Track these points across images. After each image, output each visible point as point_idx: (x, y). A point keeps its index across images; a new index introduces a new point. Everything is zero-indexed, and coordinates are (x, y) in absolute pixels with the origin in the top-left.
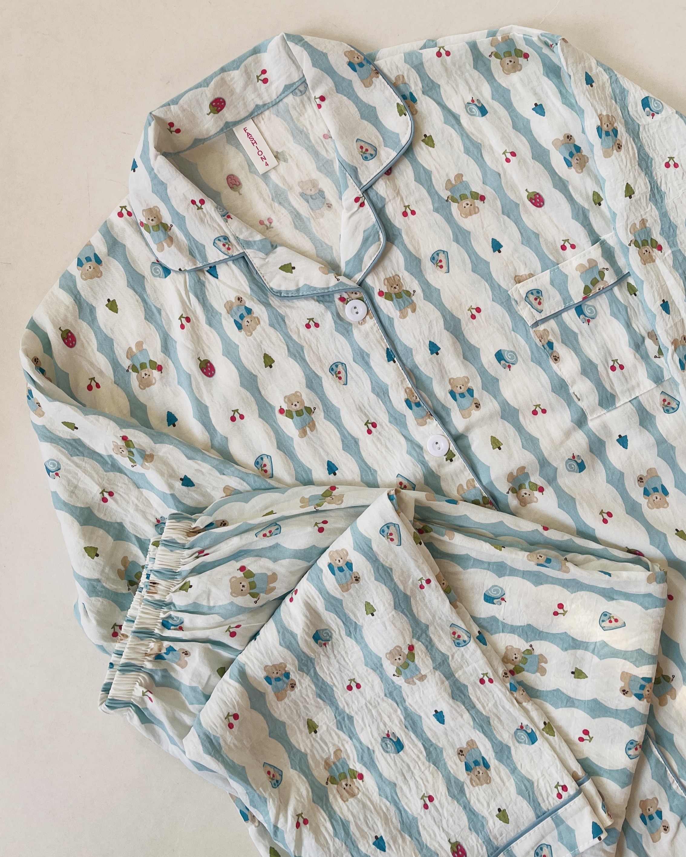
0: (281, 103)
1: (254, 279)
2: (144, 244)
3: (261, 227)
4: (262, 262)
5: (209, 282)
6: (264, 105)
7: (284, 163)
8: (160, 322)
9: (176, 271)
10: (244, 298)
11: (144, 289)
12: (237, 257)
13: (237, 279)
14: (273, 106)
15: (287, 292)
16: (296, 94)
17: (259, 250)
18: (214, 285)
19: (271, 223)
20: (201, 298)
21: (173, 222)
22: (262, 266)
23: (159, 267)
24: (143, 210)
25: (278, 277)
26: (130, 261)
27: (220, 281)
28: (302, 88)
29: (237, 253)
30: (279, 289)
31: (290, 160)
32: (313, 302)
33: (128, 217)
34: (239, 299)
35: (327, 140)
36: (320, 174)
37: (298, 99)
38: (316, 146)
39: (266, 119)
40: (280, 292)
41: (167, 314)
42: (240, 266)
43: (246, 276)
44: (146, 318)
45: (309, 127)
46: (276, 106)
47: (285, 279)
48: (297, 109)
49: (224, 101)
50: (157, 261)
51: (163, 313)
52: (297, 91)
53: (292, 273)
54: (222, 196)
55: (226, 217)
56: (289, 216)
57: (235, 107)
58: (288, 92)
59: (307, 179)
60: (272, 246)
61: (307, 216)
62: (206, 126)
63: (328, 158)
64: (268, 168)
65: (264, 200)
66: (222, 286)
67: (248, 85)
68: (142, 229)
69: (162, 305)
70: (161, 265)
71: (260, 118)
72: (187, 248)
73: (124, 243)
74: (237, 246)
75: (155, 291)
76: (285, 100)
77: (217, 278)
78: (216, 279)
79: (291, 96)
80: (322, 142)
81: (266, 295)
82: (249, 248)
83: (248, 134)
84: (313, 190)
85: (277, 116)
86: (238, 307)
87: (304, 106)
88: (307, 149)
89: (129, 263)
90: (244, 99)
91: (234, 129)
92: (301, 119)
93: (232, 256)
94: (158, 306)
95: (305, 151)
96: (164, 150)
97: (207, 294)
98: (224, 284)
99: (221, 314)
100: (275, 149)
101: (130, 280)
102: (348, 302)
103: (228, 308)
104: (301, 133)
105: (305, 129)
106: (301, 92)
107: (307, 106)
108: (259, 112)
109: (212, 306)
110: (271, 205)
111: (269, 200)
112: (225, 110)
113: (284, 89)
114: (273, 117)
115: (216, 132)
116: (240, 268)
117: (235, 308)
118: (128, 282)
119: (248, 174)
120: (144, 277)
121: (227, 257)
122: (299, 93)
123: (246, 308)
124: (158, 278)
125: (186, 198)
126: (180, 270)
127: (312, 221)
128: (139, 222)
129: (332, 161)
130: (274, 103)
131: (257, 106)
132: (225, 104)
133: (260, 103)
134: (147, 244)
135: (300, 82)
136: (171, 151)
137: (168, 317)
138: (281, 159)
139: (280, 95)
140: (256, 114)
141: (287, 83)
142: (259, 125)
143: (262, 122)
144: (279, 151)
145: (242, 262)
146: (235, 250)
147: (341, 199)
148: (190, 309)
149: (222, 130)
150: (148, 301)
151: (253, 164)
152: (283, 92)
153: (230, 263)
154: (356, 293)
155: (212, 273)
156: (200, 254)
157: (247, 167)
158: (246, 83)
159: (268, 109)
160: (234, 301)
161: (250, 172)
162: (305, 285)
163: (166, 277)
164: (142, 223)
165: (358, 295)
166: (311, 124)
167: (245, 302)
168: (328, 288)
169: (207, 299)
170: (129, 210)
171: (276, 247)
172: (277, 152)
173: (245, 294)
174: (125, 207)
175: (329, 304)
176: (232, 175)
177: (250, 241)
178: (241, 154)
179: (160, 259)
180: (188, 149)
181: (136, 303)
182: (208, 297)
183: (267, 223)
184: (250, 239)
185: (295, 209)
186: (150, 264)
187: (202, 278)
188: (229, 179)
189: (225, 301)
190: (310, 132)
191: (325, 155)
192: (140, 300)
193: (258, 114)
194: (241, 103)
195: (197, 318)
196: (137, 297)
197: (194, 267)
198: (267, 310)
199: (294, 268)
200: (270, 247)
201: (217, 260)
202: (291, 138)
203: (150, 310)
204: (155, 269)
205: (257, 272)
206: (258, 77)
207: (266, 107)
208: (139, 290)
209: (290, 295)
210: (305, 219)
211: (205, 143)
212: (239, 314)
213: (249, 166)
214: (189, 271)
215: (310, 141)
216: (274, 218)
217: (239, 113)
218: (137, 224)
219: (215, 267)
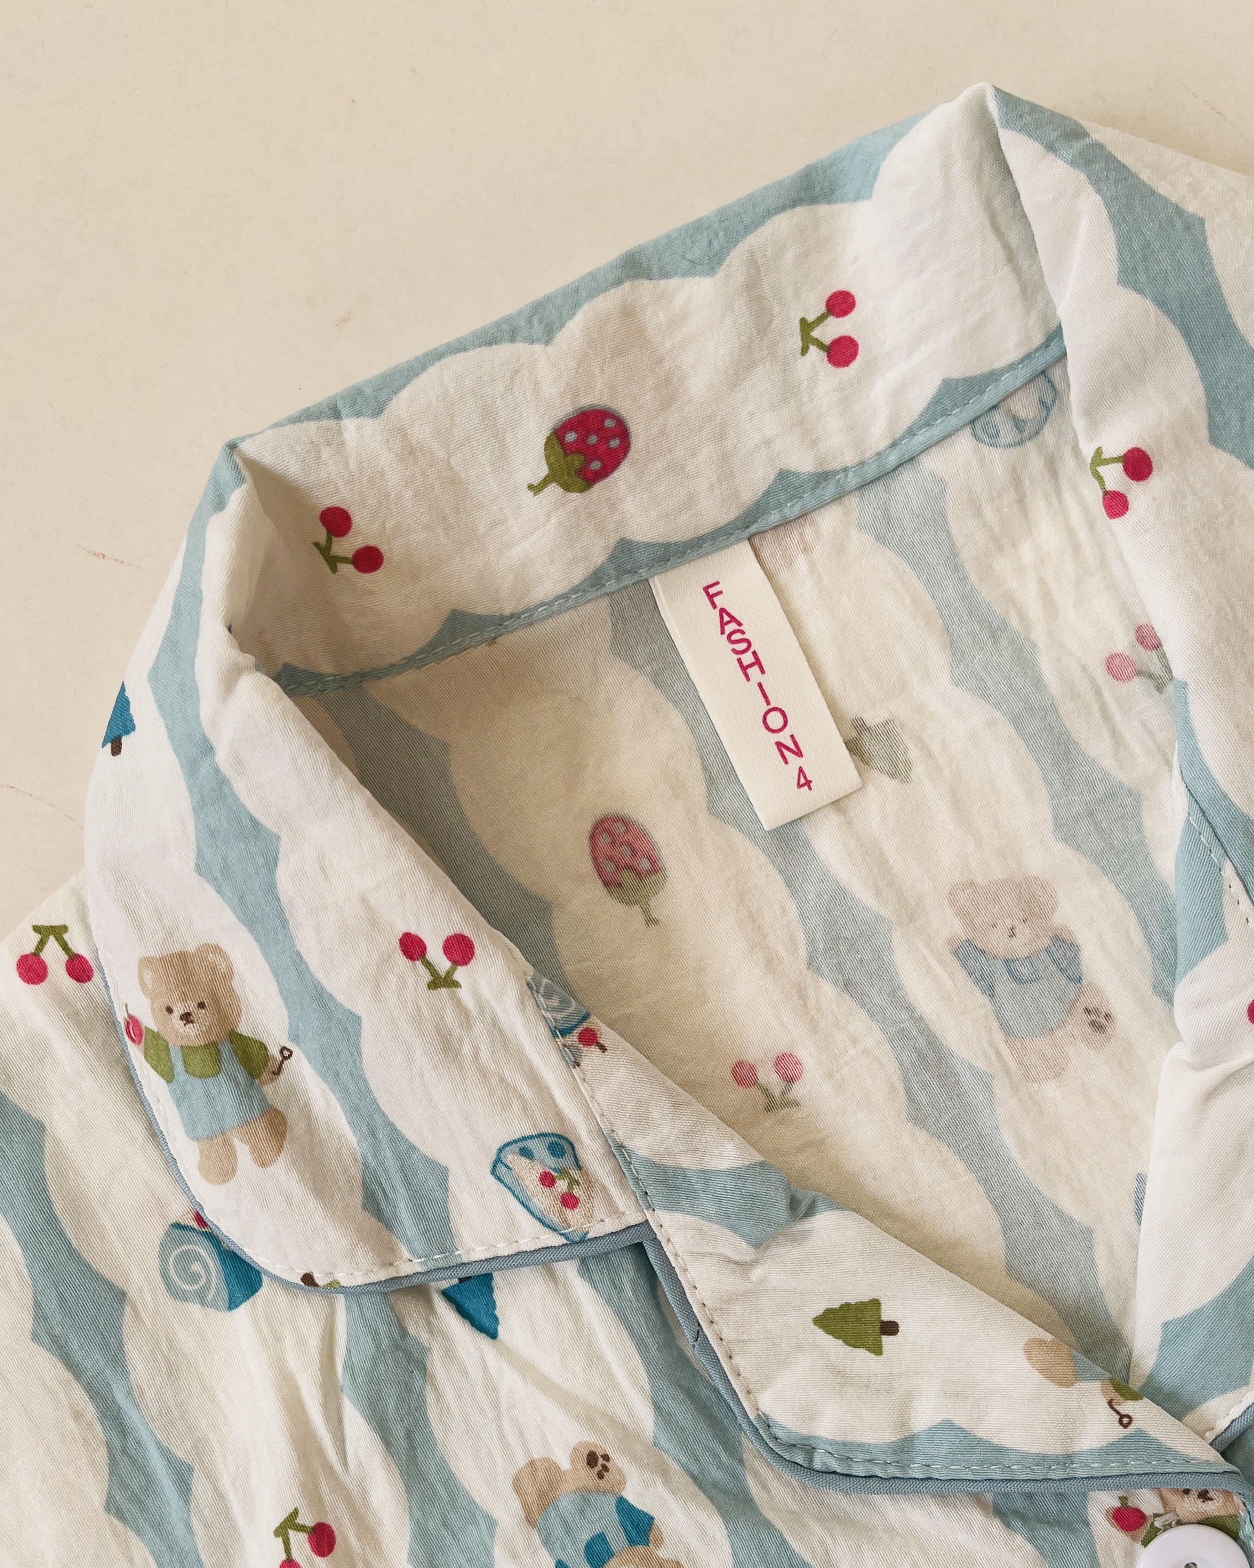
0: (906, 476)
1: (682, 1361)
2: (138, 1130)
3: (738, 1094)
4: (731, 1282)
5: (449, 1353)
6: (823, 477)
7: (888, 784)
8: (179, 1530)
9: (287, 1285)
10: (619, 1461)
11: (117, 1359)
12: (602, 1247)
13: (593, 1357)
14: (863, 486)
15: (846, 1451)
16: (993, 437)
17: (727, 1219)
18: (474, 1371)
19: (790, 1080)
20: (398, 1431)
21: (295, 1037)
22: (731, 1299)
23: (203, 1250)
24: (146, 962)
25: (804, 1364)
26: (58, 1208)
27: (507, 1353)
28: (1025, 406)
29: (611, 1225)
30: (803, 1430)
31: (919, 771)
32: (976, 1517)
33: (69, 982)
34: (592, 1459)
35: (1125, 688)
36: (1069, 853)
37: (998, 459)
38: (1065, 709)
39: (819, 553)
40: (809, 1448)
41: (220, 1495)
42: (618, 1288)
43: (641, 1345)
44: (112, 1507)
45: (1035, 610)
46: (880, 487)
47: (841, 1377)
48: (989, 514)
49: (623, 432)
50: (200, 1219)
51: (199, 1484)
52: (998, 418)
53: (877, 1350)
54: (560, 921)
55: (573, 1039)
56: (886, 1054)
57: (676, 468)
58: (954, 421)
59: (997, 872)
60: (794, 1204)
61: (980, 1064)
62: (516, 553)
63: (1119, 775)
64: (804, 800)
65: (771, 965)
66: (509, 1380)
67: (751, 366)
68: (136, 1054)
69: (200, 1446)
70: (214, 1239)
71: (793, 538)
72: (356, 1171)
73: (38, 1111)
74: (614, 1191)
75: (172, 1373)
76: (932, 463)
77: (493, 1335)
78: (482, 1341)
79: (964, 444)
80: (1098, 693)
81: (732, 1448)
82: (672, 1206)
83: (726, 617)
84: (1024, 933)
85: (880, 538)
86: (585, 1495)
87: (1021, 501)
88: (1016, 721)
89: (52, 1220)
90: (721, 436)
91: (657, 585)
92: (1002, 566)
93: (583, 1240)
94: (180, 1453)
95: (1005, 728)
96: (287, 655)
97: (432, 1412)
98: (525, 1369)
99: (492, 1524)
100: (853, 706)
101: (51, 1305)
102: (1153, 1534)
103: (532, 1498)
104: (993, 636)
105: (1015, 622)
106: (1018, 424)
107: (1038, 505)
108: (791, 510)
109: (449, 1479)
110: (802, 994)
111: (795, 964)
112: (623, 475)
113: (937, 400)
114: (859, 541)
115: (562, 588)
116: (613, 1299)
117: (566, 1503)
118: (40, 1314)
119: (703, 819)
120: (121, 1296)
121: (555, 1240)
122: (1007, 433)
123: (624, 1508)
124: (195, 1309)
125: (373, 921)
126: (308, 1279)
127: (1001, 1090)
128: (121, 1016)
129: (1135, 796)
130: (871, 471)
131: (783, 476)
132: (625, 447)
133: (803, 464)
134: (154, 1133)
135: (1023, 373)
136: (326, 666)
137: (225, 1513)
138: (877, 761)
139: (911, 432)
140: (774, 517)
141: (958, 372)
142: (783, 577)
143: (801, 561)
144: (873, 718)
145: (628, 1272)
146: (600, 1210)
147: (1168, 998)
148: (339, 1486)
149: (596, 580)
150: (132, 1416)
151: (731, 773)
152: (929, 417)
153: (569, 1270)
154: (1204, 1496)
155: (470, 1305)
156: (419, 1212)
157: (698, 790)
158: (748, 348)
159: (839, 497)
160: (565, 1464)
161: (713, 810)
162: (947, 1426)
163: (233, 1304)
164: (134, 1028)
165: (1213, 1508)
166: (1046, 595)
167: (622, 1482)
168: (1068, 1459)
169: (430, 1438)
170: (79, 946)
171: (810, 1211)
172: (860, 726)
173: (627, 1435)
174: (58, 932)
175: (1057, 1536)
176: (624, 821)
177: (681, 1173)
178: (677, 719)
179: (209, 1215)
180: (415, 661)
181: (71, 1425)
182: (438, 1430)
183: (769, 1077)
184: (687, 1162)
185: (919, 1020)
186: (157, 1231)
187: (417, 1329)
188: (604, 840)
189: (522, 1461)
190: (1038, 634)
191: (1107, 761)
192: (90, 1411)
193: (786, 523)
194: (706, 452)
195: (367, 1531)
196: (79, 1395)
197: (382, 1275)
198: (733, 1533)
199: (891, 1328)
200: (780, 1210)
201: (504, 1250)
202: (938, 660)
203: (140, 1466)
204: (186, 1258)
205: (699, 1333)
206: (806, 327)
207: (830, 490)
208: (93, 1360)
209: (859, 1470)
210: (967, 1080)
211: (506, 641)
212: (585, 1536)
213: (710, 780)
214: (353, 1293)
215: (1038, 682)
216: (806, 1054)
217: (690, 502)
218: (114, 1024)
219: (488, 1277)
